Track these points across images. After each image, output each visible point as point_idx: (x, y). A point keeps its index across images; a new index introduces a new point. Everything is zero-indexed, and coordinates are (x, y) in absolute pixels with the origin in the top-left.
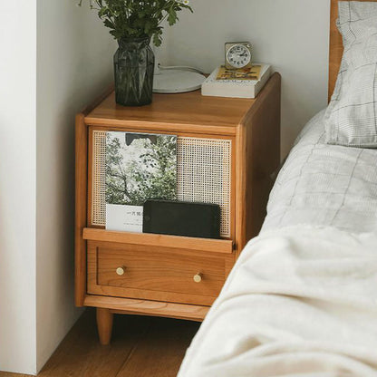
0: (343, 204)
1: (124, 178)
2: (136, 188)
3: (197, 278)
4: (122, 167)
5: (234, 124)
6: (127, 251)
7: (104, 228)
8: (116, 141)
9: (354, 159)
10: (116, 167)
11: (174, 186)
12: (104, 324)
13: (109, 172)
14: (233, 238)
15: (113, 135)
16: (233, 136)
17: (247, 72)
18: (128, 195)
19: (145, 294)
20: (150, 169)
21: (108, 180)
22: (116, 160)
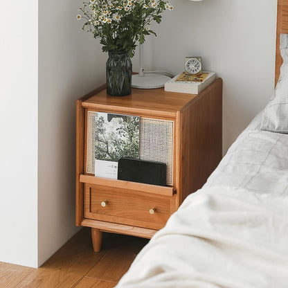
0: (258, 173)
1: (107, 143)
2: (114, 150)
3: (152, 212)
4: (105, 136)
5: (175, 110)
6: (109, 191)
7: (94, 175)
8: (102, 118)
9: (274, 141)
10: (102, 135)
11: (138, 150)
12: (96, 238)
13: (97, 138)
14: (174, 187)
15: (100, 114)
16: (174, 118)
17: (198, 77)
18: (109, 154)
19: (120, 220)
20: (123, 138)
21: (97, 144)
22: (101, 131)
